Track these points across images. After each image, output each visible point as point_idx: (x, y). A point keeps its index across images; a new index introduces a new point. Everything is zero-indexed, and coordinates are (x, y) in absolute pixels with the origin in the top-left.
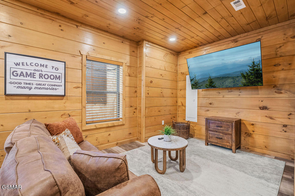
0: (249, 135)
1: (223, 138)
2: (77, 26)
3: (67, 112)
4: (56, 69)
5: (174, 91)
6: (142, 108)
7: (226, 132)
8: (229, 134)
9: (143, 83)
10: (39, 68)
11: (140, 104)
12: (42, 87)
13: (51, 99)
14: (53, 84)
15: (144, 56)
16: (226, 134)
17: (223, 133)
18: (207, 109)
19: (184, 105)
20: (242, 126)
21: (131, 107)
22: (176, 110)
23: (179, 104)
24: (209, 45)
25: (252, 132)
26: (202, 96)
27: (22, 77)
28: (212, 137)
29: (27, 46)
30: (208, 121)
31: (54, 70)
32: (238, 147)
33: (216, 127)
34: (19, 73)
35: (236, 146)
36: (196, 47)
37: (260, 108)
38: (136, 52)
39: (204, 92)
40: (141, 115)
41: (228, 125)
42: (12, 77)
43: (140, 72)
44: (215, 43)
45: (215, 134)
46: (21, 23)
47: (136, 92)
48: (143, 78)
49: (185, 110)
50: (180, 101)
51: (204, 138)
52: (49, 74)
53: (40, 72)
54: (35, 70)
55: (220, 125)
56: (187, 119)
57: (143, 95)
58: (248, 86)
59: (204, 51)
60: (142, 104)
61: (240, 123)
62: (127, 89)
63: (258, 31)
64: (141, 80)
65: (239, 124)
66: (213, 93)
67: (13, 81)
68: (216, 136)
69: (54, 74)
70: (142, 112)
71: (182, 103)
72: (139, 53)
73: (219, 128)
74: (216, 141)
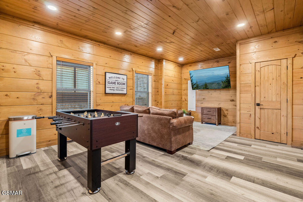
0: (225, 116)
1: (211, 118)
2: (131, 54)
3: (127, 103)
4: (124, 79)
5: (180, 91)
6: (162, 102)
7: (213, 114)
8: (214, 115)
9: (163, 86)
10: (117, 79)
11: (161, 99)
12: (118, 89)
13: (121, 96)
14: (122, 87)
15: (164, 69)
16: (213, 116)
17: (211, 115)
18: (202, 102)
19: (186, 100)
20: (222, 111)
21: (156, 101)
22: (181, 103)
23: (183, 99)
24: (203, 62)
25: (227, 115)
26: (198, 94)
27: (111, 85)
28: (205, 118)
29: (112, 68)
30: (202, 109)
31: (122, 80)
32: (219, 124)
33: (207, 112)
34: (110, 82)
35: (218, 122)
36: (194, 63)
37: (231, 100)
38: (158, 66)
39: (199, 92)
40: (162, 106)
41: (214, 110)
42: (108, 84)
43: (161, 79)
44: (206, 62)
45: (207, 116)
46: (110, 56)
47: (158, 91)
48: (163, 83)
49: (187, 104)
50: (183, 97)
51: (200, 121)
52: (121, 82)
53: (118, 82)
54: (116, 80)
55: (209, 111)
56: (188, 110)
57: (163, 93)
58: (225, 88)
59: (200, 66)
60: (162, 99)
61: (221, 109)
62: (154, 89)
63: (229, 58)
64: (161, 84)
65: (219, 110)
66: (205, 92)
67: (108, 86)
68: (207, 117)
69: (123, 82)
70: (162, 104)
71: (185, 99)
72: (160, 66)
73: (209, 113)
74: (207, 120)
